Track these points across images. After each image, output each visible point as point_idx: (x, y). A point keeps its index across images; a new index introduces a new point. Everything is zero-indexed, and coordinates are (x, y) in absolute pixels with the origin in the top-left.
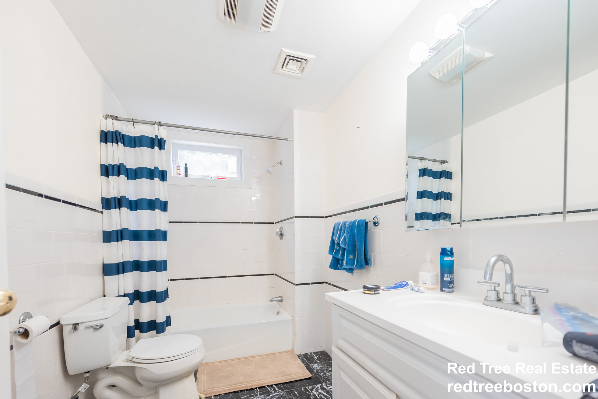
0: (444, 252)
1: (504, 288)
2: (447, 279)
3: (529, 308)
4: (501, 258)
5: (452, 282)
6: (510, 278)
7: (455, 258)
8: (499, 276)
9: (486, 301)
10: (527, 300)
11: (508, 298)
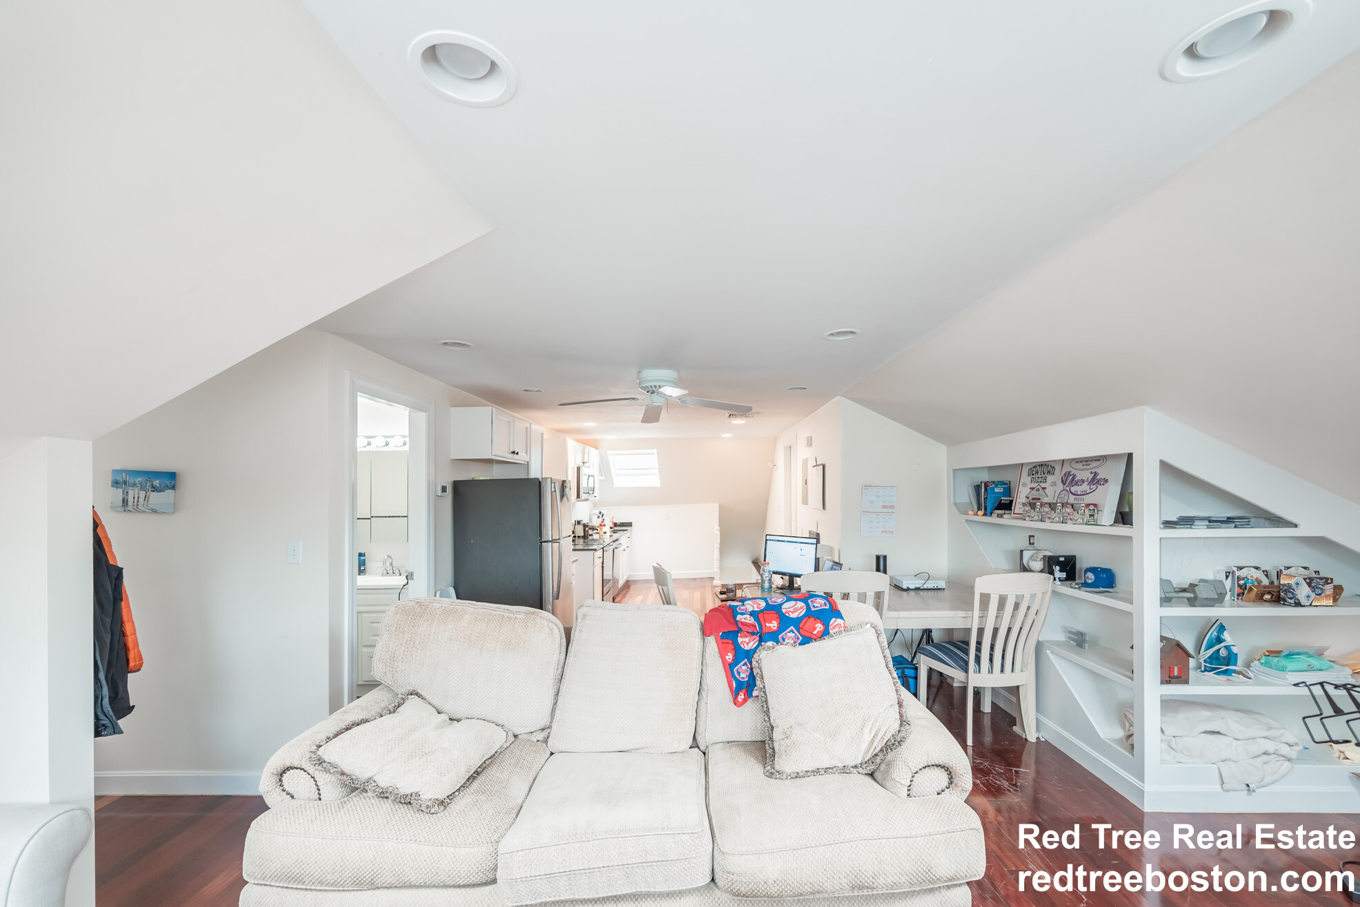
0: (360, 555)
1: (389, 569)
2: (362, 568)
3: (398, 574)
4: (389, 557)
5: (365, 570)
6: (391, 564)
7: (366, 558)
8: (388, 564)
9: (383, 575)
10: (397, 571)
11: (391, 572)
